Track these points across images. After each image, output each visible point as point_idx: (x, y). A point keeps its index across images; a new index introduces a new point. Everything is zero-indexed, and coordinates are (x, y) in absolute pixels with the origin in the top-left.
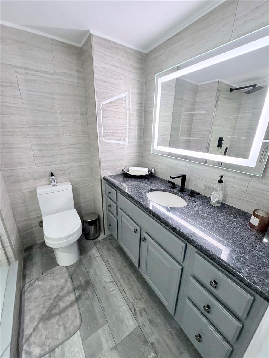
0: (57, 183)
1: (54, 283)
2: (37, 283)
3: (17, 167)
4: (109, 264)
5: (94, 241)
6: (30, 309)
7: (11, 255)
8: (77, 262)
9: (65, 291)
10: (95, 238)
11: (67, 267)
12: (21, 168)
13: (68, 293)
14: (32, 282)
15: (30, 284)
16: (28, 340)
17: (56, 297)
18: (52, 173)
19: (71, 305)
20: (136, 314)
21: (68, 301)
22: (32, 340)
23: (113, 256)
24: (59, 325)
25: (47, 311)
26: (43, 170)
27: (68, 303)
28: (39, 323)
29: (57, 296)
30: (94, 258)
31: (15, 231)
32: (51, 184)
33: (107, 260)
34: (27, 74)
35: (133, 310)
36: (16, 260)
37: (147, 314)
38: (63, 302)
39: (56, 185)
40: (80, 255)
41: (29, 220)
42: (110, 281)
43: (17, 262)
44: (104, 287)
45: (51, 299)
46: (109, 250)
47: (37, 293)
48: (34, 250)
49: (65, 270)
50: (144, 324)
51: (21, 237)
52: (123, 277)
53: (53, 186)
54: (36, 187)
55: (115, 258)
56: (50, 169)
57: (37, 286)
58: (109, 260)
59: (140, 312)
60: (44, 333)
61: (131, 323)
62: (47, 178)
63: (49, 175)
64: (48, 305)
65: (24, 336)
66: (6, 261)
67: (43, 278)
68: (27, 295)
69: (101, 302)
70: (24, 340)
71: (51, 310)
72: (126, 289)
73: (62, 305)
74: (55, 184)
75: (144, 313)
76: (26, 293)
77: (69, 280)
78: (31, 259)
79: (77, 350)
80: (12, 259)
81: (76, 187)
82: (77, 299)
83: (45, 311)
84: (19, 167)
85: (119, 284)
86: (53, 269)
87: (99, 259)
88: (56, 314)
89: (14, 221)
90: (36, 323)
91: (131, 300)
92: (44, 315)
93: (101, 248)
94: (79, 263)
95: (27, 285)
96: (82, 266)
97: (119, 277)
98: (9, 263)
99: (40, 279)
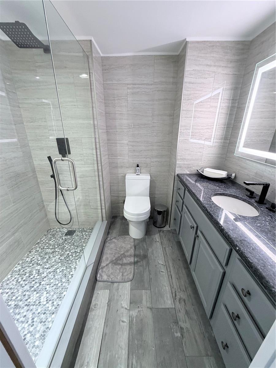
0: (140, 173)
1: (123, 245)
2: (114, 240)
3: (117, 157)
4: (166, 251)
5: (160, 229)
6: (107, 253)
7: (104, 215)
8: (142, 238)
9: (128, 254)
10: (161, 227)
11: (134, 239)
12: (119, 158)
13: (131, 256)
14: (112, 238)
15: (110, 239)
16: (102, 268)
17: (122, 254)
18: (138, 165)
19: (130, 264)
20: (175, 299)
21: (129, 260)
22: (104, 270)
23: (171, 247)
24: (120, 271)
25: (115, 259)
26: (132, 161)
27: (129, 262)
28: (110, 263)
29: (124, 254)
30: (155, 241)
31: (109, 201)
32: (136, 173)
33: (165, 248)
34: (134, 88)
35: (174, 294)
36: (106, 220)
37: (186, 305)
38: (126, 259)
39: (139, 175)
40: (145, 235)
41: (118, 197)
42: (162, 264)
43: (107, 221)
44: (156, 266)
45: (119, 254)
46: (170, 241)
47: (112, 246)
48: (117, 219)
49: (132, 240)
50: (180, 310)
51: (111, 207)
52: (174, 267)
53: (137, 175)
54: (126, 174)
55: (172, 249)
56: (137, 161)
57: (113, 242)
58: (167, 249)
59: (180, 300)
60: (111, 271)
61: (169, 302)
62: (134, 168)
63: (135, 166)
64: (117, 256)
65: (101, 266)
66: (101, 218)
67: (118, 239)
68: (107, 244)
69: (151, 274)
70: (100, 267)
71: (117, 260)
72: (173, 276)
73: (125, 261)
74: (139, 173)
75: (183, 303)
76: (107, 243)
77: (133, 248)
78: (114, 225)
79: (126, 292)
80: (104, 219)
81: (154, 179)
82: (135, 263)
83: (114, 259)
84: (118, 158)
85: (169, 270)
86: (126, 236)
87: (159, 244)
88: (119, 264)
89: (110, 194)
90: (108, 262)
91: (175, 287)
92: (113, 261)
93: (163, 237)
94: (143, 240)
95: (109, 238)
96: (144, 243)
97: (171, 265)
98: (103, 220)
99: (116, 238)
